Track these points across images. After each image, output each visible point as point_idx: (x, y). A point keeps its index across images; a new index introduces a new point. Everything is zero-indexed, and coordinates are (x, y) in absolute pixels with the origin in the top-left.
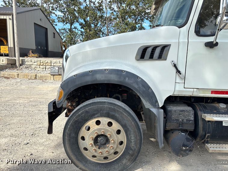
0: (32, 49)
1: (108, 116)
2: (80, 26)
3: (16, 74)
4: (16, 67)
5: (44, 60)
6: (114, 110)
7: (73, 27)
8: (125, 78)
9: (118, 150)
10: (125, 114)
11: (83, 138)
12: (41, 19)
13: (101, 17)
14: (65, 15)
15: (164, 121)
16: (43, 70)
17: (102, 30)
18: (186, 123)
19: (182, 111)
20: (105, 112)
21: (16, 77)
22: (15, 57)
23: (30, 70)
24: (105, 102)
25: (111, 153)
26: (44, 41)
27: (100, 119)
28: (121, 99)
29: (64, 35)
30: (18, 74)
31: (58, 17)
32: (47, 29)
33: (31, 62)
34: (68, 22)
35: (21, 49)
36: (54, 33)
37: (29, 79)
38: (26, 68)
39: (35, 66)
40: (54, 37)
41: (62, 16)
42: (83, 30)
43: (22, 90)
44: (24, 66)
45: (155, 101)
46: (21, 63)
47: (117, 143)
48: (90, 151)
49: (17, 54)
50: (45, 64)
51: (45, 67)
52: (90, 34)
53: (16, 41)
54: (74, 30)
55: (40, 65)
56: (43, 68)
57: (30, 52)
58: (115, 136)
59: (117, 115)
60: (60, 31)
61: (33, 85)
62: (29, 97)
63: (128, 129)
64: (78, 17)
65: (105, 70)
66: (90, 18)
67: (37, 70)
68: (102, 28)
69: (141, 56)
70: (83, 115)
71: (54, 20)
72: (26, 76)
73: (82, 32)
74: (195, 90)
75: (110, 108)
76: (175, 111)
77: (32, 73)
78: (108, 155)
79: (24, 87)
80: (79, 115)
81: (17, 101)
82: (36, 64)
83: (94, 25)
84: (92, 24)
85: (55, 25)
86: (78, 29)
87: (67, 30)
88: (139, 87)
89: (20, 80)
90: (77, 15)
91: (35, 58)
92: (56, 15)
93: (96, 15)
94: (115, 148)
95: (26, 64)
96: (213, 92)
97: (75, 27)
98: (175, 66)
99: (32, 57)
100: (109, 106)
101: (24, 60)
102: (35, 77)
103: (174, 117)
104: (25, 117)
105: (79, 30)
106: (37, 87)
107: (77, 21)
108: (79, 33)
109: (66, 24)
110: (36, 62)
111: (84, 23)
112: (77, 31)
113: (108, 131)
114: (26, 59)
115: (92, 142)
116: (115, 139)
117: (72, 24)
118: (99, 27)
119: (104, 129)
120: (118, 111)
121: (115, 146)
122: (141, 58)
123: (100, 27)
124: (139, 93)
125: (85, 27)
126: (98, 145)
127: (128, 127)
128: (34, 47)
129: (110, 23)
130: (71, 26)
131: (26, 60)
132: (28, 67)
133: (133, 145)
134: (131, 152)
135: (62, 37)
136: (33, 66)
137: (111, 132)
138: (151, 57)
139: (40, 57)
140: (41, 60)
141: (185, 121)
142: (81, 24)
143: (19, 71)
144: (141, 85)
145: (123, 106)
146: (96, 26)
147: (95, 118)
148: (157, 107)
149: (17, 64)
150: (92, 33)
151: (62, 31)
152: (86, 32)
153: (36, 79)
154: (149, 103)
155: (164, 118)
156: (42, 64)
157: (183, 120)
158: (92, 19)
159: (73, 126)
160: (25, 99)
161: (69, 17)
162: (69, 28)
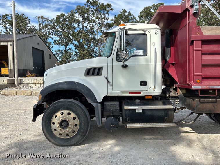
0: (29, 70)
1: (67, 109)
2: (75, 47)
3: (15, 92)
4: (15, 86)
5: (40, 79)
6: (71, 105)
7: (68, 48)
8: (76, 86)
9: (74, 130)
10: (78, 107)
11: (54, 123)
12: (38, 44)
13: (94, 38)
14: (61, 38)
15: (101, 110)
16: (38, 88)
17: (94, 50)
18: (115, 112)
19: (112, 104)
20: (66, 106)
21: (15, 94)
22: (14, 77)
23: (27, 88)
24: (66, 101)
25: (70, 131)
26: (41, 62)
27: (63, 111)
28: (79, 100)
29: (60, 56)
30: (17, 92)
31: (55, 41)
32: (43, 51)
33: (28, 81)
34: (63, 45)
35: (19, 70)
36: (50, 55)
37: (26, 96)
38: (24, 86)
39: (32, 84)
40: (50, 58)
41: (58, 40)
42: (77, 51)
43: (19, 104)
44: (22, 85)
45: (95, 99)
46: (19, 82)
47: (73, 125)
48: (58, 131)
49: (16, 75)
50: (40, 83)
51: (40, 85)
52: (84, 54)
53: (15, 64)
54: (69, 51)
55: (36, 83)
56: (39, 86)
57: (28, 72)
58: (72, 121)
59: (73, 108)
60: (56, 52)
61: (29, 100)
62: (25, 109)
63: (80, 116)
64: (73, 39)
65: (65, 82)
66: (83, 40)
67: (33, 87)
68: (94, 49)
69: (87, 74)
70: (53, 109)
71: (51, 43)
72: (23, 93)
73: (76, 52)
74: (119, 92)
75: (68, 104)
76: (108, 105)
77: (29, 90)
78: (68, 132)
79: (21, 102)
80: (51, 109)
81: (15, 112)
82: (32, 82)
83: (87, 46)
84: (85, 45)
85: (52, 47)
86: (72, 50)
87: (63, 51)
88: (85, 91)
89: (18, 97)
90: (71, 37)
91: (32, 77)
92: (52, 38)
93: (89, 37)
94: (72, 128)
95: (23, 83)
96: (130, 93)
97: (70, 48)
98: (106, 78)
99: (30, 76)
100: (68, 103)
101: (22, 79)
102: (31, 93)
103: (108, 108)
104: (20, 121)
105: (74, 51)
106: (32, 101)
107: (72, 43)
108: (74, 53)
109: (62, 45)
110: (32, 80)
111: (78, 44)
112: (71, 52)
113: (68, 118)
114: (24, 78)
115: (59, 125)
116: (72, 122)
117: (67, 46)
118: (91, 47)
119: (65, 117)
120: (73, 106)
121: (72, 127)
122: (87, 75)
123: (93, 48)
124: (85, 94)
125: (79, 48)
126: (62, 127)
127: (80, 115)
128: (32, 68)
129: (102, 44)
130: (66, 47)
131: (24, 80)
132: (25, 86)
133: (83, 126)
134: (82, 130)
135: (58, 58)
136: (30, 85)
137: (69, 118)
138: (93, 74)
139: (37, 76)
140: (37, 79)
141: (114, 110)
142: (75, 46)
143: (17, 89)
144: (85, 90)
145: (77, 103)
146: (89, 46)
147: (60, 110)
148: (96, 102)
149: (16, 83)
150: (85, 54)
151: (58, 52)
152: (80, 52)
153: (32, 95)
154: (91, 100)
155: (102, 109)
156: (37, 82)
157: (113, 110)
158: (85, 41)
159: (47, 116)
160: (21, 110)
161: (65, 39)
162: (65, 49)
